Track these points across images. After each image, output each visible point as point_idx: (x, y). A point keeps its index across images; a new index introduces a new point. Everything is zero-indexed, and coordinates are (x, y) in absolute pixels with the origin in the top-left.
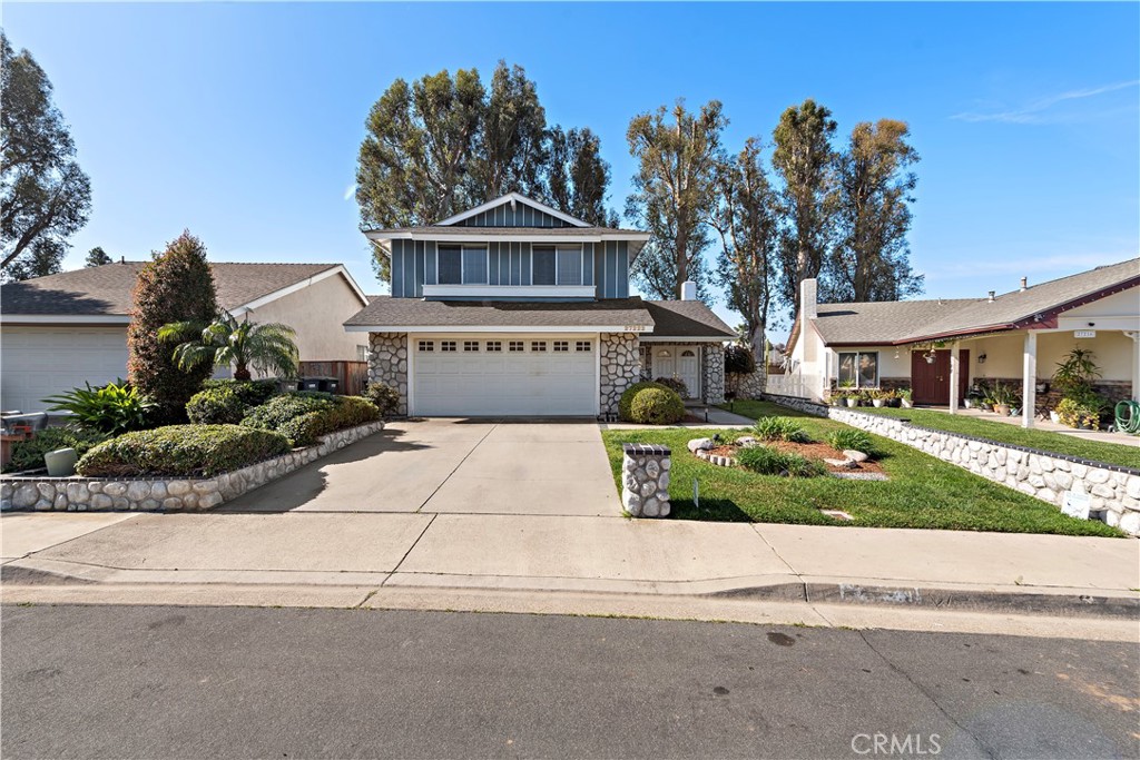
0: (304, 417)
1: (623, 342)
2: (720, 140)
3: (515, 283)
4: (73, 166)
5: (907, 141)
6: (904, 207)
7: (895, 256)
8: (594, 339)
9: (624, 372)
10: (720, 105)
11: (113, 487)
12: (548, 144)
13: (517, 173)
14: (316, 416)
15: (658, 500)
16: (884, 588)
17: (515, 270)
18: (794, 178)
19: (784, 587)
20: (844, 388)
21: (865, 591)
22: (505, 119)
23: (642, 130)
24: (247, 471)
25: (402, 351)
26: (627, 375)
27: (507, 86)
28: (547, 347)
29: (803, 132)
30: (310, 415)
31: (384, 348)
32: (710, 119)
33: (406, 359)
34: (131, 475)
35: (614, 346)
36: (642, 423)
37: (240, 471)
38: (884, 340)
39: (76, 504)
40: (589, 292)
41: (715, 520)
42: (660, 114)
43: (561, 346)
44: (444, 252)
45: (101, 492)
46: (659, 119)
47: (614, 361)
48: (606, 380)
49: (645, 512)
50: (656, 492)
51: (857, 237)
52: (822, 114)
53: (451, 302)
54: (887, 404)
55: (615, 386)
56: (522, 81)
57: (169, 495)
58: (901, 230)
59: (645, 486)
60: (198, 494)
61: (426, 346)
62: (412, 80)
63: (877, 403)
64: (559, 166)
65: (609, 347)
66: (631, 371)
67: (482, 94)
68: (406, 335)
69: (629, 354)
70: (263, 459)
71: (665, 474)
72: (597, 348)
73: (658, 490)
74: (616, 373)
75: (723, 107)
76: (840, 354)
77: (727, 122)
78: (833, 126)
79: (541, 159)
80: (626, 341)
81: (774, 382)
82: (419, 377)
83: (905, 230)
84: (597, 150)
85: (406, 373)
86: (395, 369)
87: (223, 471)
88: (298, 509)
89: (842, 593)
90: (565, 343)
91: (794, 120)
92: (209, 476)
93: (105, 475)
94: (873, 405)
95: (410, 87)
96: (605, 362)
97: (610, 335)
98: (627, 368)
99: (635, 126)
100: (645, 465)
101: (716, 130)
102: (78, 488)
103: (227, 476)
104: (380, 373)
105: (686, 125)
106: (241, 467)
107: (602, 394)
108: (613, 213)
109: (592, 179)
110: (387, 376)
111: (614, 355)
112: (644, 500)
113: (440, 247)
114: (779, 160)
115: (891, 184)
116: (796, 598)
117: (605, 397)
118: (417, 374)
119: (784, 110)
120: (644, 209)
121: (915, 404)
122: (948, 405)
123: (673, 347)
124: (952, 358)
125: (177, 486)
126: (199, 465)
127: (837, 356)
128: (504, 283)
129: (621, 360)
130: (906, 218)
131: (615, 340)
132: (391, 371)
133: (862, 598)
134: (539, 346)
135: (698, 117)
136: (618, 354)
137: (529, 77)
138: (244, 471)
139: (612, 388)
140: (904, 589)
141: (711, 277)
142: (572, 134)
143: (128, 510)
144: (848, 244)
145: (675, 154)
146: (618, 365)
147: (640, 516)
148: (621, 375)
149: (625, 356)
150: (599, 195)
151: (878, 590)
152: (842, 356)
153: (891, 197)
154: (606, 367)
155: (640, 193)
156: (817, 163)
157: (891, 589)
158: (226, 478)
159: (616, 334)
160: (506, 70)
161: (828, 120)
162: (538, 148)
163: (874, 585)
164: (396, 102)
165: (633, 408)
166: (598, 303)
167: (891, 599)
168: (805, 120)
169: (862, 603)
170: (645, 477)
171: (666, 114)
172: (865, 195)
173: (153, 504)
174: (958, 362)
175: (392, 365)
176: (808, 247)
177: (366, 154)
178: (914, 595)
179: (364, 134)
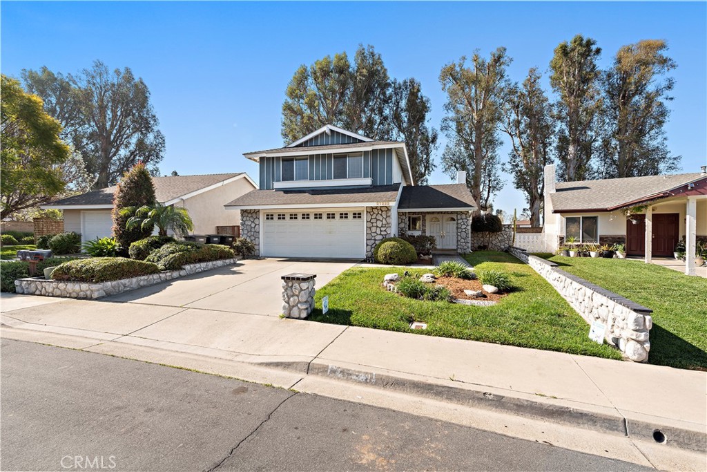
0: (174, 255)
1: (380, 212)
2: (506, 74)
3: (323, 178)
4: (158, 131)
5: (664, 53)
6: (661, 104)
7: (654, 143)
8: (363, 211)
9: (381, 231)
10: (505, 49)
11: (62, 285)
12: (390, 91)
13: (372, 110)
14: (181, 255)
15: (299, 308)
16: (354, 371)
17: (323, 171)
18: (566, 93)
19: (297, 363)
20: (570, 243)
21: (342, 372)
22: (360, 79)
23: (450, 74)
24: (125, 281)
25: (257, 220)
26: (382, 233)
27: (364, 59)
28: (323, 216)
29: (571, 59)
30: (177, 254)
31: (248, 219)
32: (498, 60)
33: (259, 225)
34: (69, 280)
35: (375, 215)
36: (385, 264)
37: (119, 281)
38: (601, 207)
39: (49, 293)
40: (368, 181)
41: (330, 323)
42: (462, 62)
43: (344, 216)
44: (285, 162)
45: (57, 288)
46: (461, 66)
47: (375, 225)
48: (370, 237)
49: (292, 315)
50: (298, 303)
51: (619, 131)
52: (589, 43)
53: (287, 191)
54: (601, 255)
55: (375, 240)
56: (372, 54)
57: (81, 291)
58: (660, 123)
59: (292, 299)
60: (92, 291)
61: (270, 217)
62: (310, 65)
63: (593, 254)
64: (397, 104)
65: (372, 215)
66: (385, 231)
67: (349, 67)
68: (259, 211)
69: (384, 220)
70: (137, 275)
71: (303, 292)
72: (364, 216)
73: (299, 302)
74: (376, 232)
75: (507, 50)
76: (567, 218)
77: (511, 60)
78: (598, 51)
79: (386, 101)
80: (382, 211)
81: (520, 238)
82: (266, 234)
83: (664, 122)
84: (419, 90)
85: (259, 232)
86: (253, 230)
87: (106, 280)
88: (133, 301)
89: (329, 371)
90: (347, 214)
91: (565, 51)
92: (97, 282)
93: (60, 280)
94: (590, 256)
95: (309, 69)
96: (369, 225)
97: (372, 208)
98: (382, 229)
99: (444, 72)
100: (292, 286)
101: (503, 67)
102: (49, 285)
103: (109, 283)
104: (246, 232)
105: (480, 67)
106: (120, 279)
107: (367, 245)
108: (433, 130)
109: (418, 109)
110: (249, 234)
111: (374, 221)
112: (291, 308)
113: (283, 160)
114: (555, 82)
115: (650, 88)
116: (302, 371)
117: (369, 247)
118: (265, 233)
119: (557, 45)
120: (453, 125)
121: (628, 256)
122: (644, 256)
123: (440, 215)
124: (646, 220)
125: (84, 286)
126: (93, 277)
127: (564, 220)
128: (318, 179)
129: (379, 224)
130: (663, 113)
131: (375, 211)
132: (251, 231)
133: (340, 375)
134: (331, 216)
135: (489, 60)
136: (377, 220)
137: (376, 52)
138: (123, 281)
139: (373, 242)
140: (367, 373)
141: (504, 167)
142: (405, 82)
143: (66, 297)
144: (614, 136)
145: (473, 87)
146: (377, 227)
147: (289, 317)
148: (379, 233)
149: (382, 221)
150: (422, 118)
151: (351, 372)
152: (568, 220)
153: (650, 99)
154: (370, 228)
155: (452, 114)
156: (585, 80)
157: (359, 372)
158: (109, 284)
159: (376, 208)
160: (363, 49)
161: (594, 48)
162: (384, 94)
163: (349, 368)
164: (301, 79)
165: (379, 254)
166: (374, 188)
167: (357, 378)
168: (573, 50)
169: (339, 379)
170: (292, 294)
171: (465, 61)
172: (626, 99)
173: (75, 295)
174: (651, 223)
175: (252, 227)
176: (576, 141)
177: (284, 110)
178: (371, 378)
179: (284, 98)
